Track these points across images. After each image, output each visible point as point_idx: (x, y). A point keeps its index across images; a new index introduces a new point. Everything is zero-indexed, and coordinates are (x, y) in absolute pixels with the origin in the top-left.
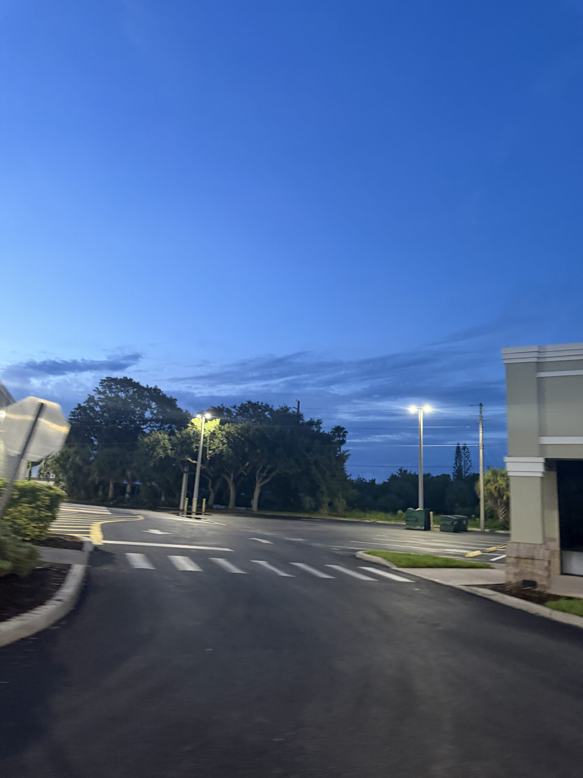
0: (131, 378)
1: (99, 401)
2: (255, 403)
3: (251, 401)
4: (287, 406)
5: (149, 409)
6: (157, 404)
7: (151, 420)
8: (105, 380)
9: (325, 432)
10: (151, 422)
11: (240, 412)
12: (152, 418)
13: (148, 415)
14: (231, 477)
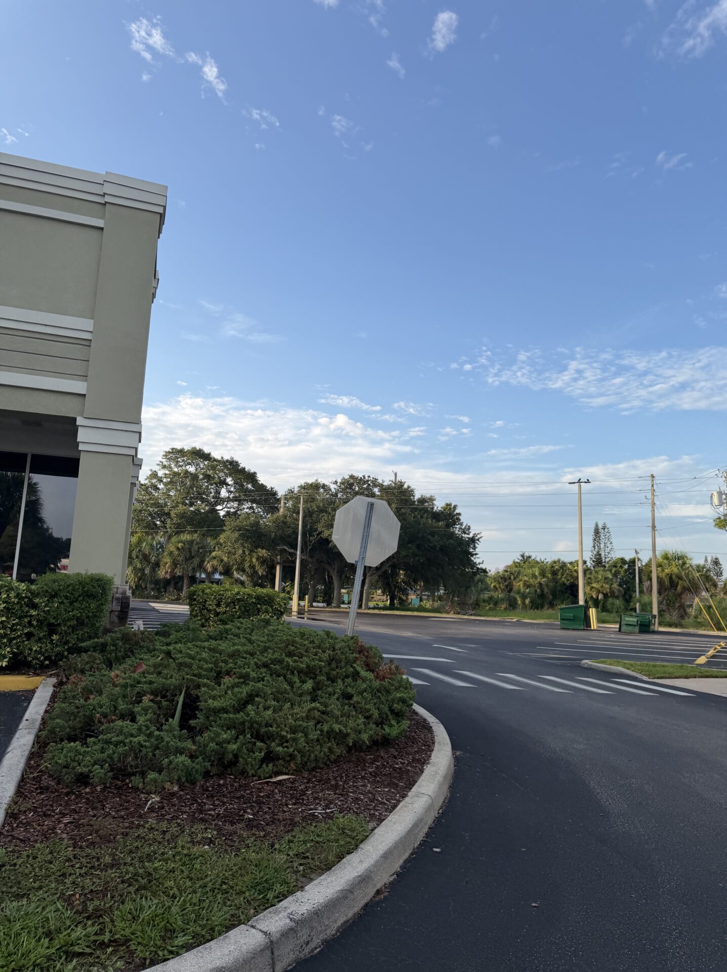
0: (201, 448)
1: (164, 477)
3: (354, 475)
5: (225, 486)
6: (233, 479)
7: (228, 500)
8: (169, 452)
10: (228, 502)
11: (341, 489)
12: (229, 497)
13: (224, 493)
14: (334, 569)
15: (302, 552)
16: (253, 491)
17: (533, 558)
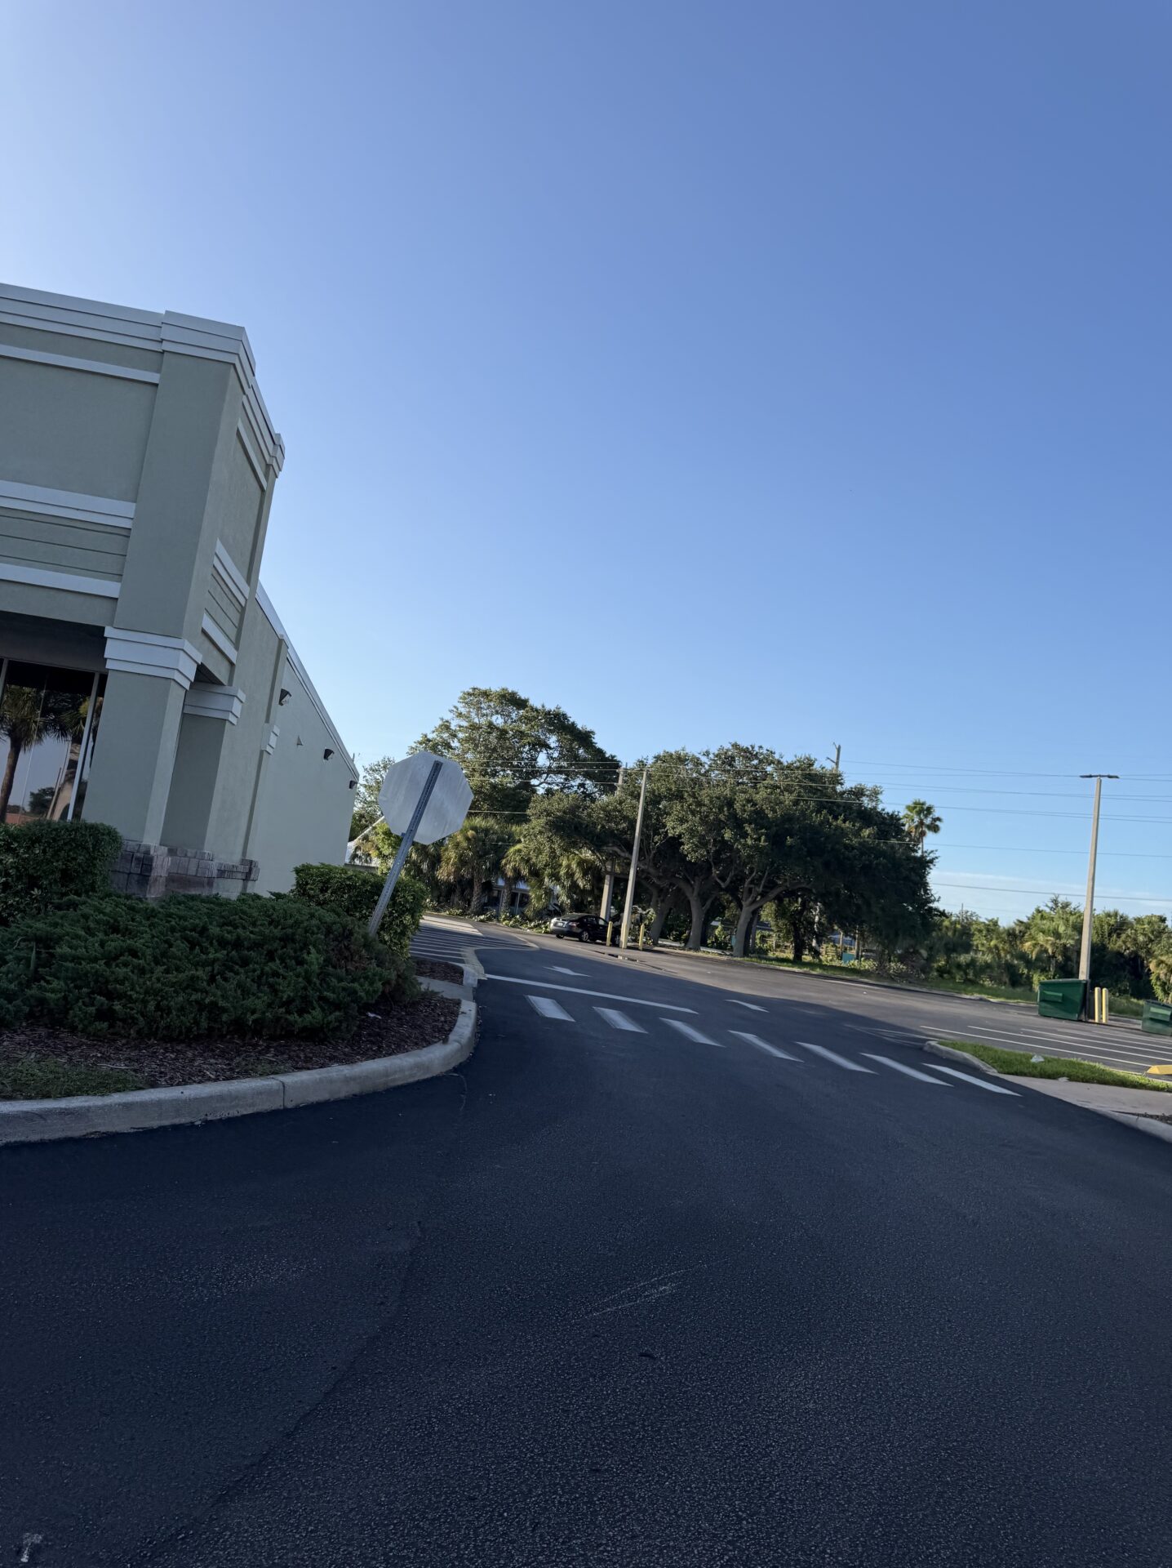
0: (515, 690)
1: (459, 730)
2: (747, 748)
3: (741, 743)
4: (810, 755)
6: (558, 741)
7: (550, 771)
8: (470, 693)
9: (886, 811)
11: (717, 764)
12: (550, 767)
13: (542, 760)
14: (693, 889)
15: (641, 857)
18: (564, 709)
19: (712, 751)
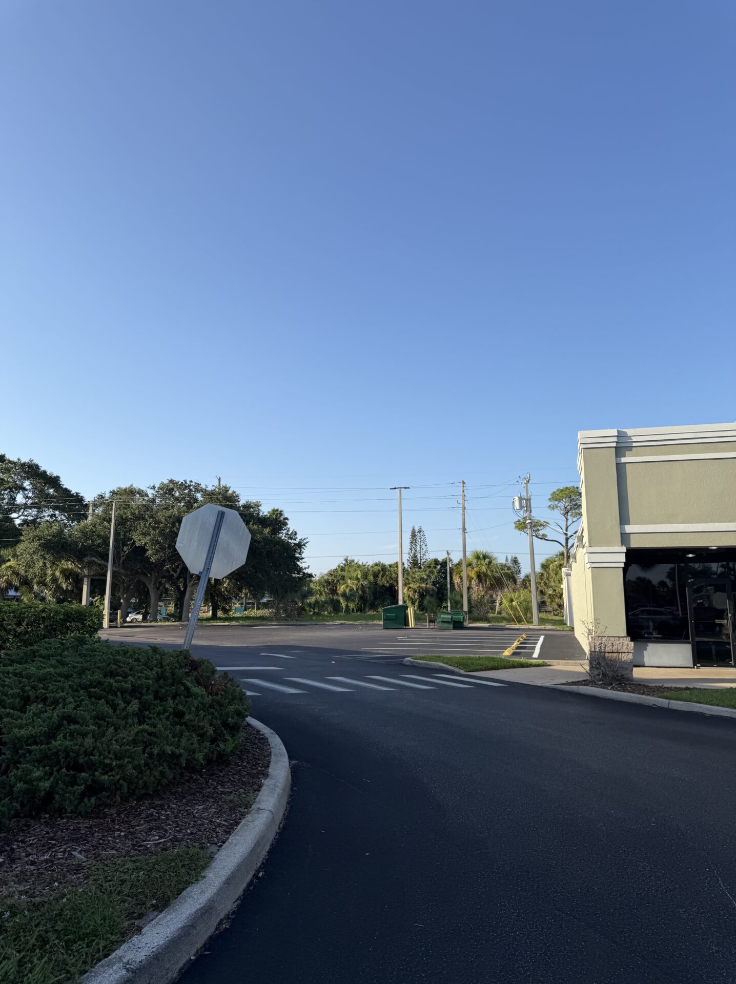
2: (181, 483)
3: (174, 479)
5: (21, 492)
7: (26, 507)
10: (24, 510)
11: (159, 494)
12: (26, 504)
13: (20, 499)
14: (151, 580)
15: (114, 563)
16: (55, 497)
17: (355, 562)
18: (36, 461)
19: (156, 486)
